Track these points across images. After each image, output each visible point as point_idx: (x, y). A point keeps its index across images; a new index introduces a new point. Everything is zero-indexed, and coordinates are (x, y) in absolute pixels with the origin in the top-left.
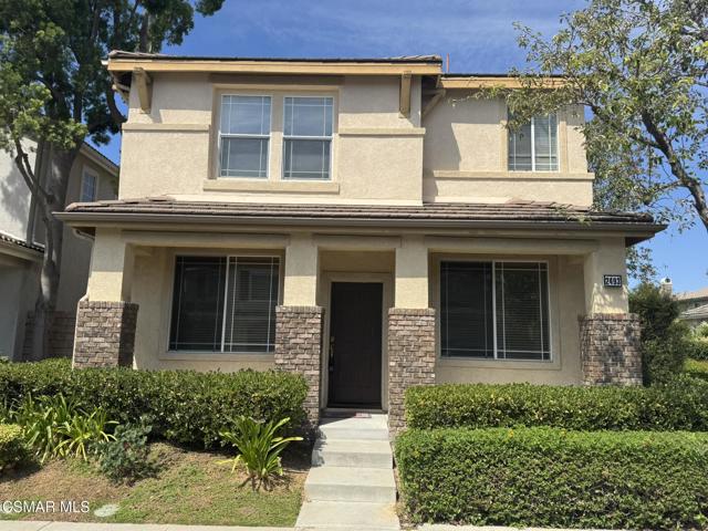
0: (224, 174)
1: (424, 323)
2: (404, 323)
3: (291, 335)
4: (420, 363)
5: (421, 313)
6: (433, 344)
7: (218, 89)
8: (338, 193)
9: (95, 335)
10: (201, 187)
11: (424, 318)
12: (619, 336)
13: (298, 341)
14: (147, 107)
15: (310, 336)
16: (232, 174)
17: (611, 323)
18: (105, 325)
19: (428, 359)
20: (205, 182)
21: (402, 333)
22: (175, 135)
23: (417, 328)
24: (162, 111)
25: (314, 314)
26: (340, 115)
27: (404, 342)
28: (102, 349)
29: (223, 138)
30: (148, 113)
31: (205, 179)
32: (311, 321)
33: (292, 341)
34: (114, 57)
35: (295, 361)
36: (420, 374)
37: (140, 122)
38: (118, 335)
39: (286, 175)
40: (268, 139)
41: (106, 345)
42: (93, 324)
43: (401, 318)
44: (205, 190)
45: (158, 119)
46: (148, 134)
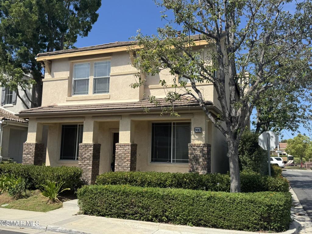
0: (75, 94)
1: (127, 149)
2: (120, 149)
3: (83, 154)
4: (125, 164)
5: (126, 145)
6: (130, 157)
7: (72, 62)
8: (109, 99)
9: (28, 154)
10: (65, 100)
11: (127, 147)
12: (198, 153)
13: (86, 156)
14: (50, 72)
15: (89, 154)
16: (77, 94)
17: (195, 147)
18: (31, 151)
19: (128, 162)
20: (67, 98)
21: (119, 153)
22: (58, 82)
23: (125, 151)
24: (54, 73)
25: (91, 146)
26: (111, 68)
27: (120, 156)
28: (30, 159)
29: (75, 81)
30: (50, 74)
31: (67, 97)
32: (90, 149)
33: (84, 156)
34: (39, 56)
35: (84, 163)
36: (125, 168)
37: (48, 78)
38: (34, 154)
39: (95, 93)
40: (89, 79)
41: (31, 157)
42: (27, 151)
43: (119, 147)
44: (67, 101)
45: (53, 76)
46: (50, 82)
